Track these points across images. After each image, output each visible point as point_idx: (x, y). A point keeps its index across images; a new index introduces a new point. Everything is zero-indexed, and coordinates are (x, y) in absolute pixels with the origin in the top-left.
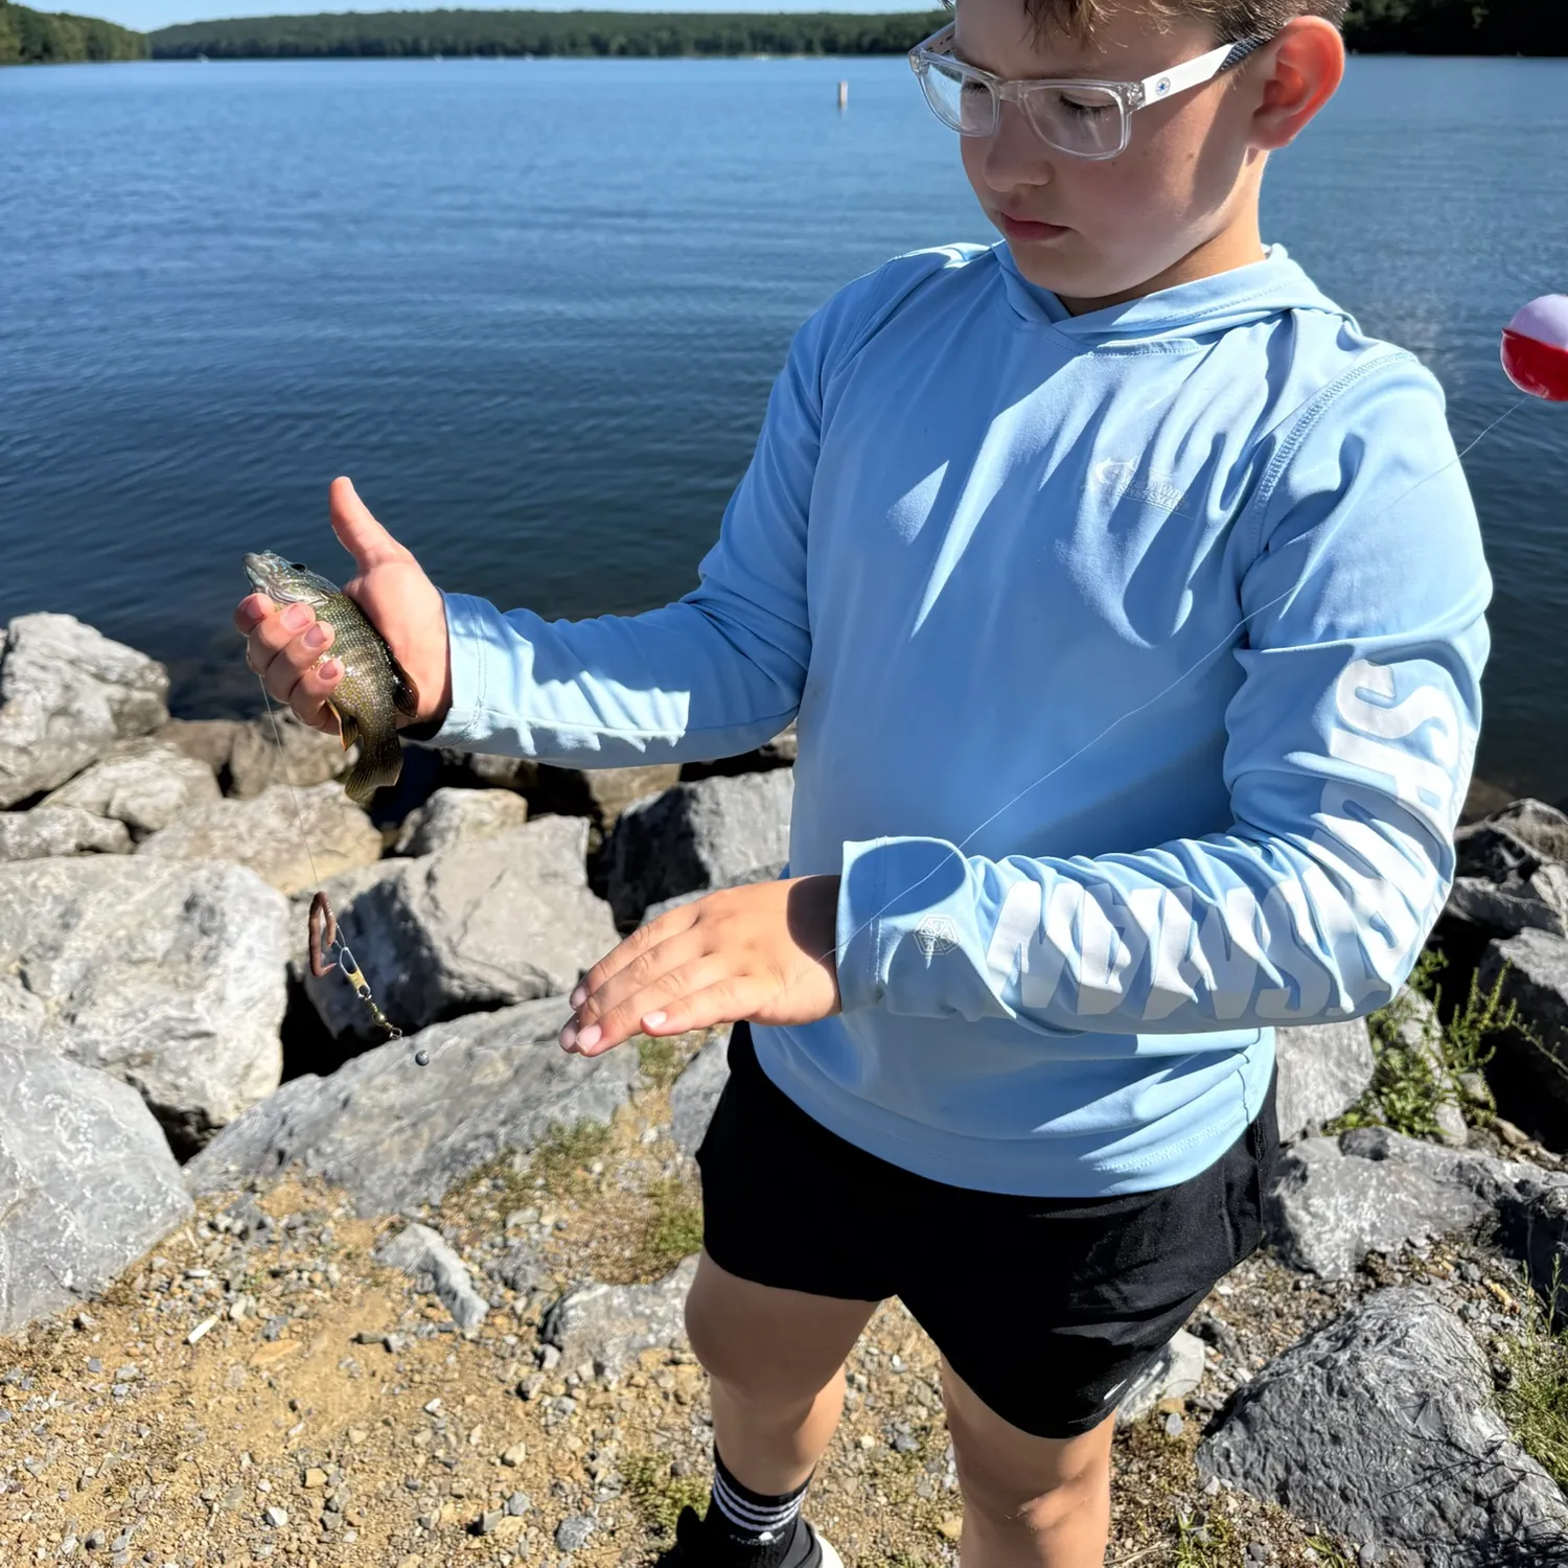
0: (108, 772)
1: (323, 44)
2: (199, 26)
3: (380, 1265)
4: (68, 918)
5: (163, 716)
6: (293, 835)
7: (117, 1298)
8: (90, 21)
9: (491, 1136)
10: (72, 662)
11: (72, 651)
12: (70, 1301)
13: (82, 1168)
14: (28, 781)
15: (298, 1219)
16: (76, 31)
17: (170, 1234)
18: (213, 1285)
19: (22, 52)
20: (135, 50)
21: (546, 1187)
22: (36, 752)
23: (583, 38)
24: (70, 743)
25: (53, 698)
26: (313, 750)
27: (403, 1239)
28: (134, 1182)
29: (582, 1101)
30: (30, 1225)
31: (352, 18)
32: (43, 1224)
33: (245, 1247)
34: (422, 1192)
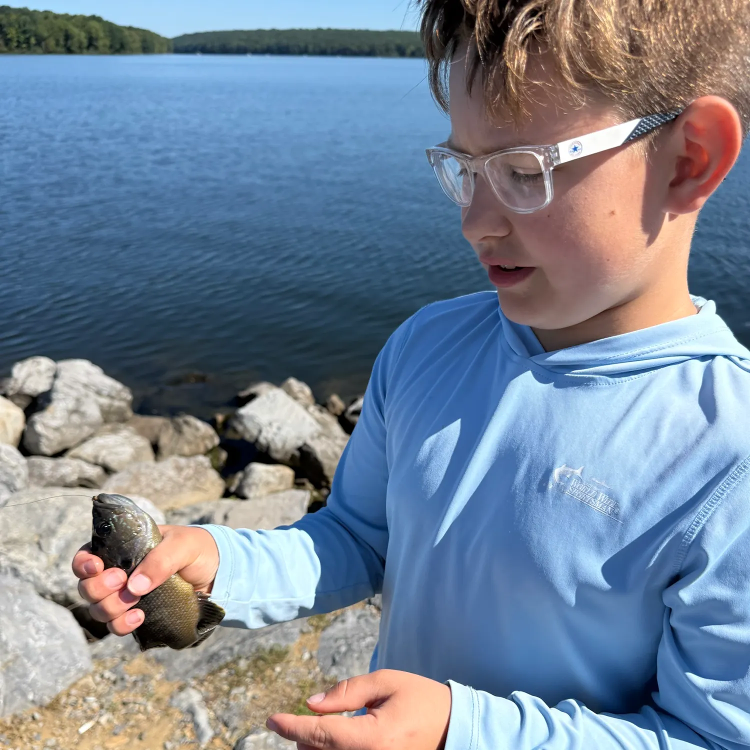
0: (99, 441)
1: (258, 46)
2: (197, 35)
3: (169, 706)
4: (61, 518)
5: (129, 414)
6: (181, 480)
7: (54, 706)
8: (144, 31)
9: (231, 649)
10: (86, 386)
11: (84, 380)
12: (30, 706)
13: (40, 647)
14: (60, 443)
15: (140, 677)
16: (137, 38)
17: (80, 679)
18: (95, 706)
19: (111, 47)
20: (165, 48)
21: (252, 677)
22: (64, 430)
23: (393, 47)
24: (79, 426)
25: (71, 404)
26: (196, 437)
27: (183, 695)
28: (63, 656)
29: (276, 638)
30: (14, 671)
31: (274, 33)
32: (21, 671)
33: (115, 688)
34: (196, 672)
